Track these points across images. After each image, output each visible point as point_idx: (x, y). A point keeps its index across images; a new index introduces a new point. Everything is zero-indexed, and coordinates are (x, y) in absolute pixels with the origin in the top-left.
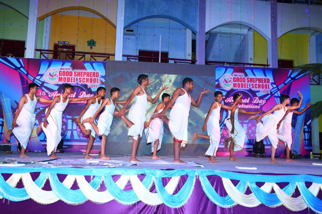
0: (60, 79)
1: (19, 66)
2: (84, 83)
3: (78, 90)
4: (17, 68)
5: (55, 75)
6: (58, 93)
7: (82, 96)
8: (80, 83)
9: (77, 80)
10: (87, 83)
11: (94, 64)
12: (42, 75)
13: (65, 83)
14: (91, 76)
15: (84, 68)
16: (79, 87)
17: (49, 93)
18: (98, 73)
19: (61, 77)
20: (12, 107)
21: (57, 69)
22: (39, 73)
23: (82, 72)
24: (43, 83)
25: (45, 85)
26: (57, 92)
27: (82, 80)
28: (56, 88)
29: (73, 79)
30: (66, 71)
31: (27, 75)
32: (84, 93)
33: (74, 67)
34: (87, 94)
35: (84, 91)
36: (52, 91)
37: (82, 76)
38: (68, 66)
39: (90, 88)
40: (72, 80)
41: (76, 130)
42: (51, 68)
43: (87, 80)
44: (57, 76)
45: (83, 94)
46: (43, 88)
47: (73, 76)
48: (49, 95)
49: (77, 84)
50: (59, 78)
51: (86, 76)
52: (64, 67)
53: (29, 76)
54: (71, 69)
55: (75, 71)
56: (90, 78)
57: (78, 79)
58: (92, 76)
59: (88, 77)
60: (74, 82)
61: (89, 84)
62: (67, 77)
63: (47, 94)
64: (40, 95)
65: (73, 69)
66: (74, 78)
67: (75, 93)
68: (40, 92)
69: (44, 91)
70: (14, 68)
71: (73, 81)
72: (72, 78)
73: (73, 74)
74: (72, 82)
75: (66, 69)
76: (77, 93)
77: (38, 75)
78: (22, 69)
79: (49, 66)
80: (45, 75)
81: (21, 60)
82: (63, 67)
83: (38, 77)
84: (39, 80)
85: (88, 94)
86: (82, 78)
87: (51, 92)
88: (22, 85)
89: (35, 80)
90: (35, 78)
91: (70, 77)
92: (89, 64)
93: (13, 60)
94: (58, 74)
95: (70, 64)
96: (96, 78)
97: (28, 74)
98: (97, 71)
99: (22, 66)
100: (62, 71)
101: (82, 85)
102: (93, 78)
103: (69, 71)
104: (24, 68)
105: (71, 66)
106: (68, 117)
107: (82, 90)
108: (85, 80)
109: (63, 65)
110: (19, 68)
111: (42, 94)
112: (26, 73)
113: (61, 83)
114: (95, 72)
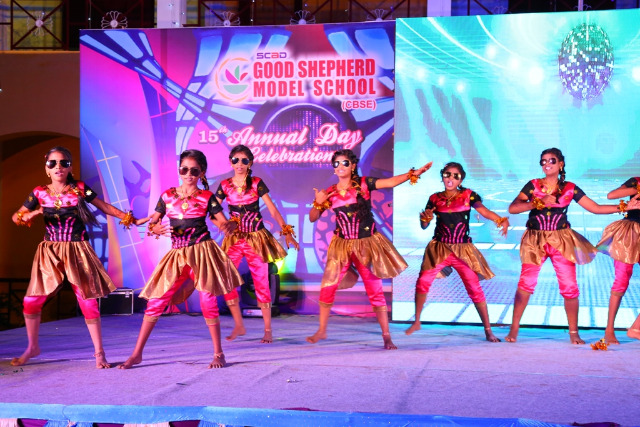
0: (259, 89)
1: (137, 53)
2: (329, 98)
3: (312, 119)
4: (133, 63)
5: (244, 75)
6: (255, 132)
7: (324, 140)
8: (318, 98)
9: (308, 88)
10: (340, 98)
11: (358, 34)
12: (204, 80)
13: (272, 99)
14: (350, 74)
15: (329, 49)
16: (316, 111)
17: (229, 133)
18: (373, 61)
19: (259, 80)
20: (127, 183)
21: (248, 58)
22: (196, 75)
23: (322, 62)
24: (210, 102)
25: (215, 108)
26: (251, 129)
27: (322, 86)
28: (248, 117)
29: (296, 85)
30: (273, 61)
31: (162, 81)
32: (332, 127)
33: (297, 46)
34: (340, 132)
35: (332, 121)
36: (235, 126)
37: (322, 75)
38: (278, 45)
39: (349, 112)
40: (292, 88)
41: (312, 245)
42: (230, 54)
43: (340, 86)
44: (249, 79)
45: (328, 132)
46: (210, 119)
47: (296, 78)
48: (229, 141)
49: (310, 100)
50: (256, 84)
51: (334, 72)
52: (269, 48)
53: (169, 84)
54: (288, 53)
55: (302, 58)
56: (346, 78)
57: (312, 85)
58: (353, 71)
59: (341, 78)
60: (301, 94)
61: (344, 99)
62: (277, 81)
63: (222, 137)
64: (203, 140)
65: (296, 54)
66: (300, 83)
67: (305, 130)
68: (203, 133)
69: (213, 128)
70: (125, 61)
71: (296, 91)
72: (292, 83)
73: (297, 70)
74: (292, 94)
75: (276, 55)
76: (310, 129)
77: (195, 79)
78: (147, 64)
79: (224, 49)
80: (213, 77)
81: (142, 36)
82: (264, 50)
83: (194, 87)
84: (196, 95)
85: (345, 130)
86: (323, 79)
87: (233, 130)
88: (151, 113)
89: (187, 95)
90: (185, 91)
91: (288, 80)
92: (343, 35)
93: (122, 38)
94: (250, 71)
95: (286, 38)
96: (367, 78)
97: (165, 77)
98: (370, 55)
99: (146, 56)
100: (263, 61)
101: (324, 103)
102: (357, 79)
103: (283, 61)
104: (152, 59)
105: (289, 44)
106: (285, 205)
107: (326, 119)
108: (334, 88)
109: (264, 43)
110: (138, 62)
111: (207, 137)
112: (158, 74)
113: (261, 100)
114: (364, 59)
